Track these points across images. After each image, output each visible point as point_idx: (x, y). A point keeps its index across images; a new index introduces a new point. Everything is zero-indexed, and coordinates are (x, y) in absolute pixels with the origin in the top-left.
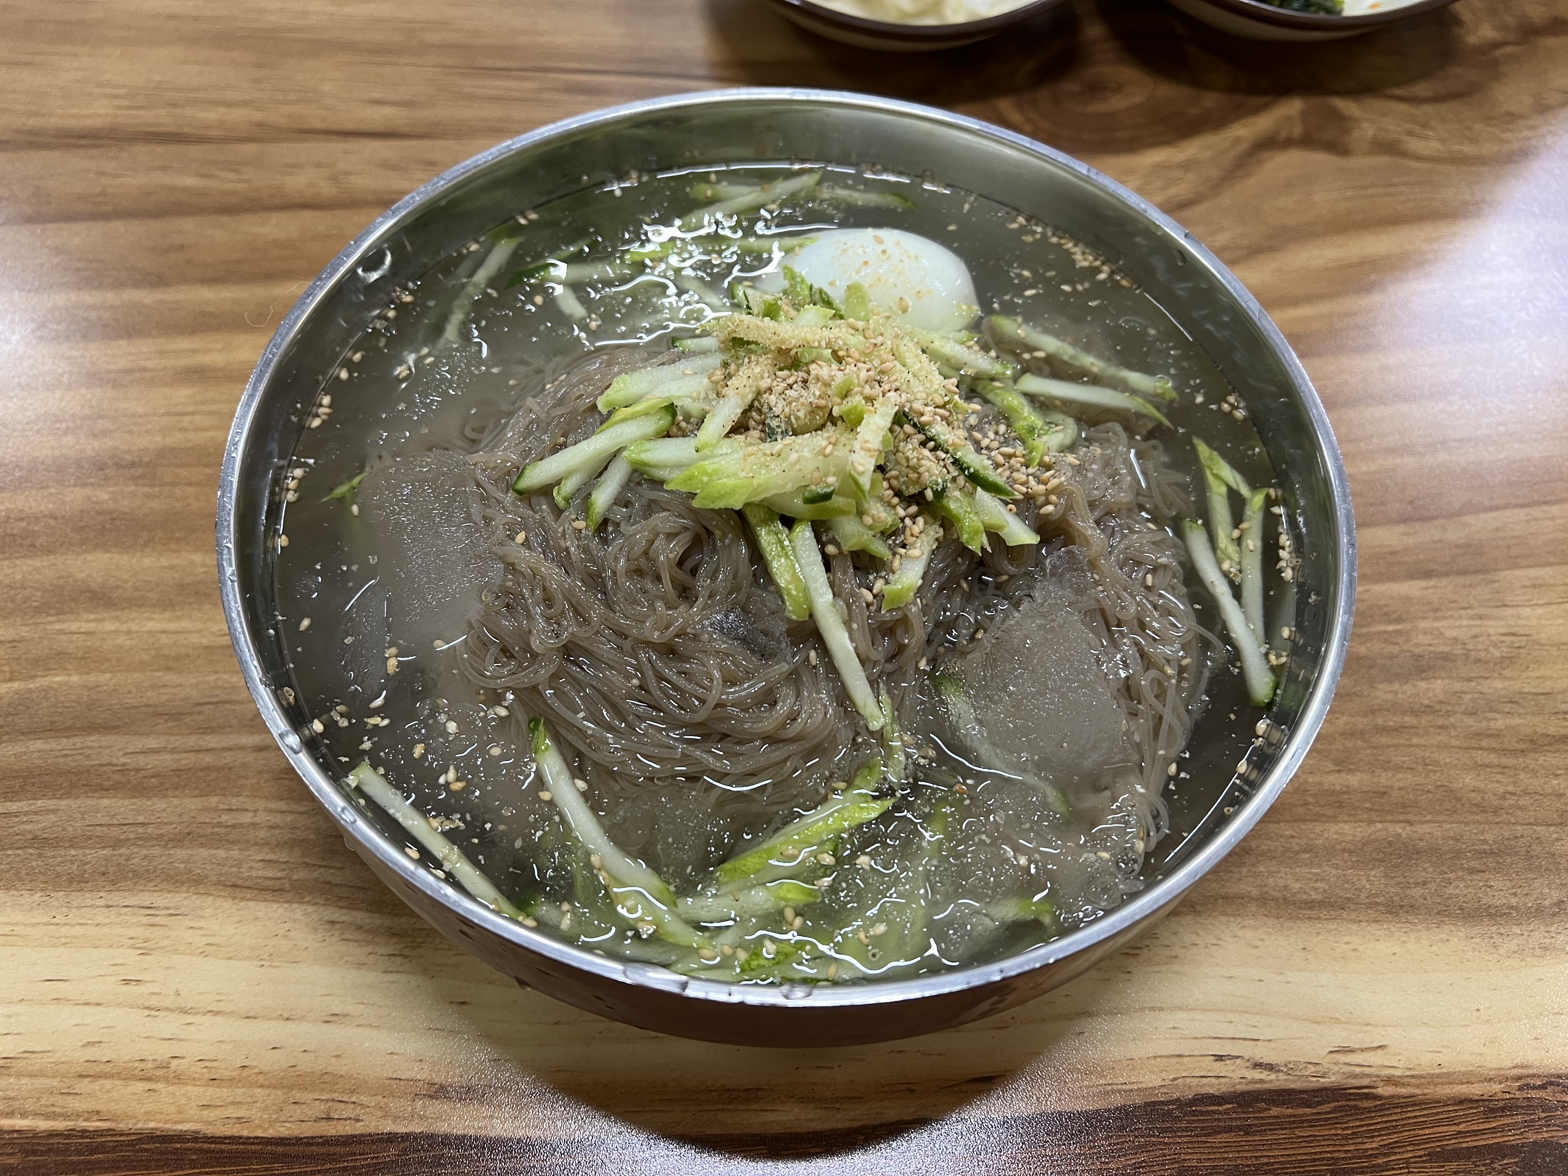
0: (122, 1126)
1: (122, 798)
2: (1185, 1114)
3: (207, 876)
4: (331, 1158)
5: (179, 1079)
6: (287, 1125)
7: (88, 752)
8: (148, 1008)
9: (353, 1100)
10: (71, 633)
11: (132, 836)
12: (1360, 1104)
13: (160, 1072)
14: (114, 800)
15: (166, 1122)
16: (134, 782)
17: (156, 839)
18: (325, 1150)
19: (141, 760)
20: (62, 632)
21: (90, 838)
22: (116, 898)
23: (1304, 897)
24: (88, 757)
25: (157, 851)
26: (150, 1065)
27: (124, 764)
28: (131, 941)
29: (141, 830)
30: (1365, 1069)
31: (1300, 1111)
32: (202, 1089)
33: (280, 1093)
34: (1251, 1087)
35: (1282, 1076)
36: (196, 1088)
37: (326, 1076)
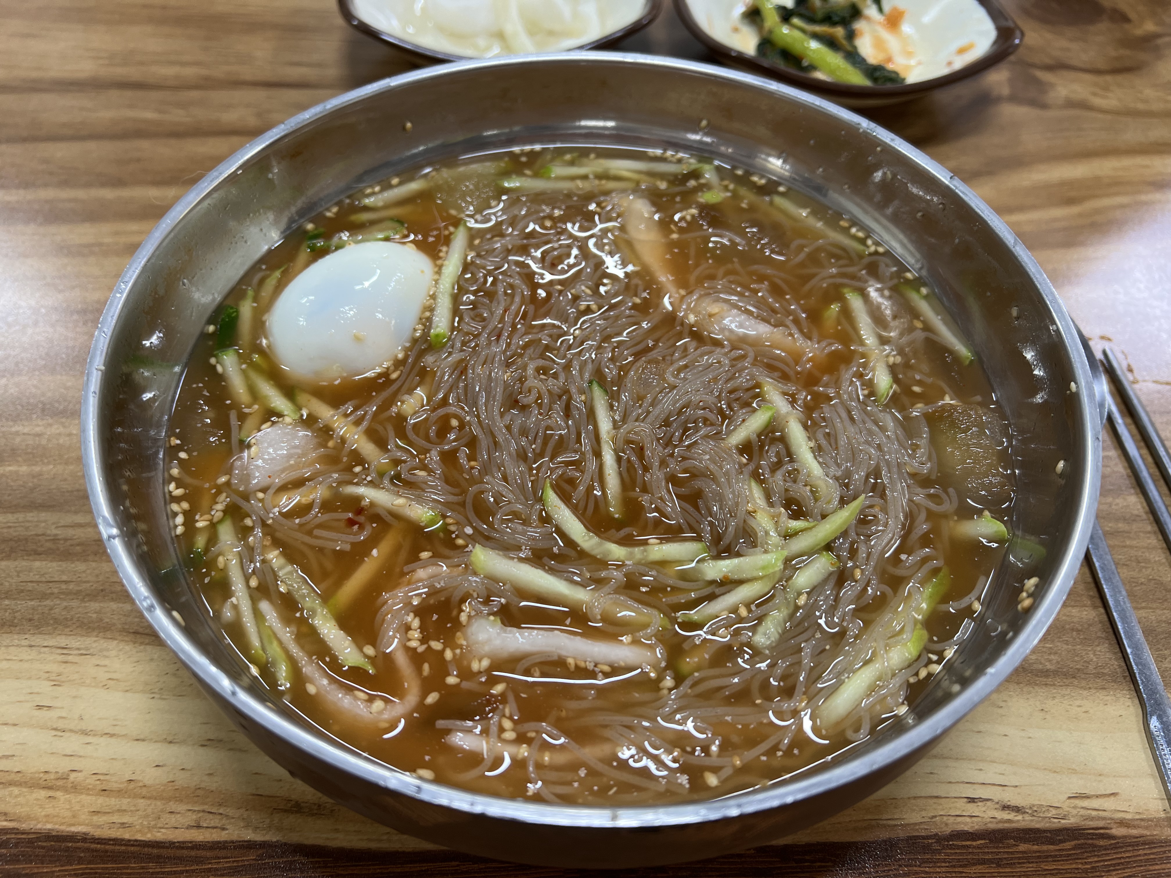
0: (24, 826)
1: (51, 561)
2: (944, 848)
3: (114, 625)
4: (198, 860)
5: (76, 789)
6: (163, 830)
7: (28, 524)
8: (56, 729)
9: (221, 811)
10: (24, 434)
11: (56, 591)
12: (1095, 842)
13: (60, 783)
14: (44, 563)
15: (62, 824)
16: (62, 549)
17: (75, 594)
18: (193, 853)
19: (70, 532)
20: (17, 433)
21: (22, 591)
22: (38, 640)
23: (1040, 667)
24: (27, 528)
25: (75, 603)
26: (52, 776)
27: (56, 535)
28: (47, 675)
29: (64, 586)
30: (1100, 813)
31: (1045, 848)
32: (94, 798)
33: (159, 803)
34: (1000, 826)
35: (1027, 817)
36: (89, 797)
37: (198, 791)
